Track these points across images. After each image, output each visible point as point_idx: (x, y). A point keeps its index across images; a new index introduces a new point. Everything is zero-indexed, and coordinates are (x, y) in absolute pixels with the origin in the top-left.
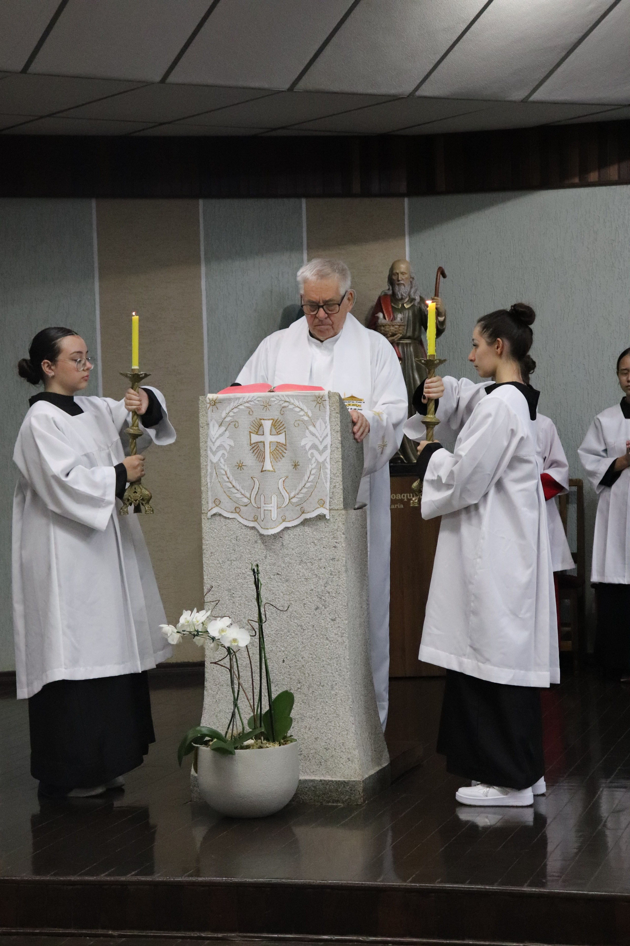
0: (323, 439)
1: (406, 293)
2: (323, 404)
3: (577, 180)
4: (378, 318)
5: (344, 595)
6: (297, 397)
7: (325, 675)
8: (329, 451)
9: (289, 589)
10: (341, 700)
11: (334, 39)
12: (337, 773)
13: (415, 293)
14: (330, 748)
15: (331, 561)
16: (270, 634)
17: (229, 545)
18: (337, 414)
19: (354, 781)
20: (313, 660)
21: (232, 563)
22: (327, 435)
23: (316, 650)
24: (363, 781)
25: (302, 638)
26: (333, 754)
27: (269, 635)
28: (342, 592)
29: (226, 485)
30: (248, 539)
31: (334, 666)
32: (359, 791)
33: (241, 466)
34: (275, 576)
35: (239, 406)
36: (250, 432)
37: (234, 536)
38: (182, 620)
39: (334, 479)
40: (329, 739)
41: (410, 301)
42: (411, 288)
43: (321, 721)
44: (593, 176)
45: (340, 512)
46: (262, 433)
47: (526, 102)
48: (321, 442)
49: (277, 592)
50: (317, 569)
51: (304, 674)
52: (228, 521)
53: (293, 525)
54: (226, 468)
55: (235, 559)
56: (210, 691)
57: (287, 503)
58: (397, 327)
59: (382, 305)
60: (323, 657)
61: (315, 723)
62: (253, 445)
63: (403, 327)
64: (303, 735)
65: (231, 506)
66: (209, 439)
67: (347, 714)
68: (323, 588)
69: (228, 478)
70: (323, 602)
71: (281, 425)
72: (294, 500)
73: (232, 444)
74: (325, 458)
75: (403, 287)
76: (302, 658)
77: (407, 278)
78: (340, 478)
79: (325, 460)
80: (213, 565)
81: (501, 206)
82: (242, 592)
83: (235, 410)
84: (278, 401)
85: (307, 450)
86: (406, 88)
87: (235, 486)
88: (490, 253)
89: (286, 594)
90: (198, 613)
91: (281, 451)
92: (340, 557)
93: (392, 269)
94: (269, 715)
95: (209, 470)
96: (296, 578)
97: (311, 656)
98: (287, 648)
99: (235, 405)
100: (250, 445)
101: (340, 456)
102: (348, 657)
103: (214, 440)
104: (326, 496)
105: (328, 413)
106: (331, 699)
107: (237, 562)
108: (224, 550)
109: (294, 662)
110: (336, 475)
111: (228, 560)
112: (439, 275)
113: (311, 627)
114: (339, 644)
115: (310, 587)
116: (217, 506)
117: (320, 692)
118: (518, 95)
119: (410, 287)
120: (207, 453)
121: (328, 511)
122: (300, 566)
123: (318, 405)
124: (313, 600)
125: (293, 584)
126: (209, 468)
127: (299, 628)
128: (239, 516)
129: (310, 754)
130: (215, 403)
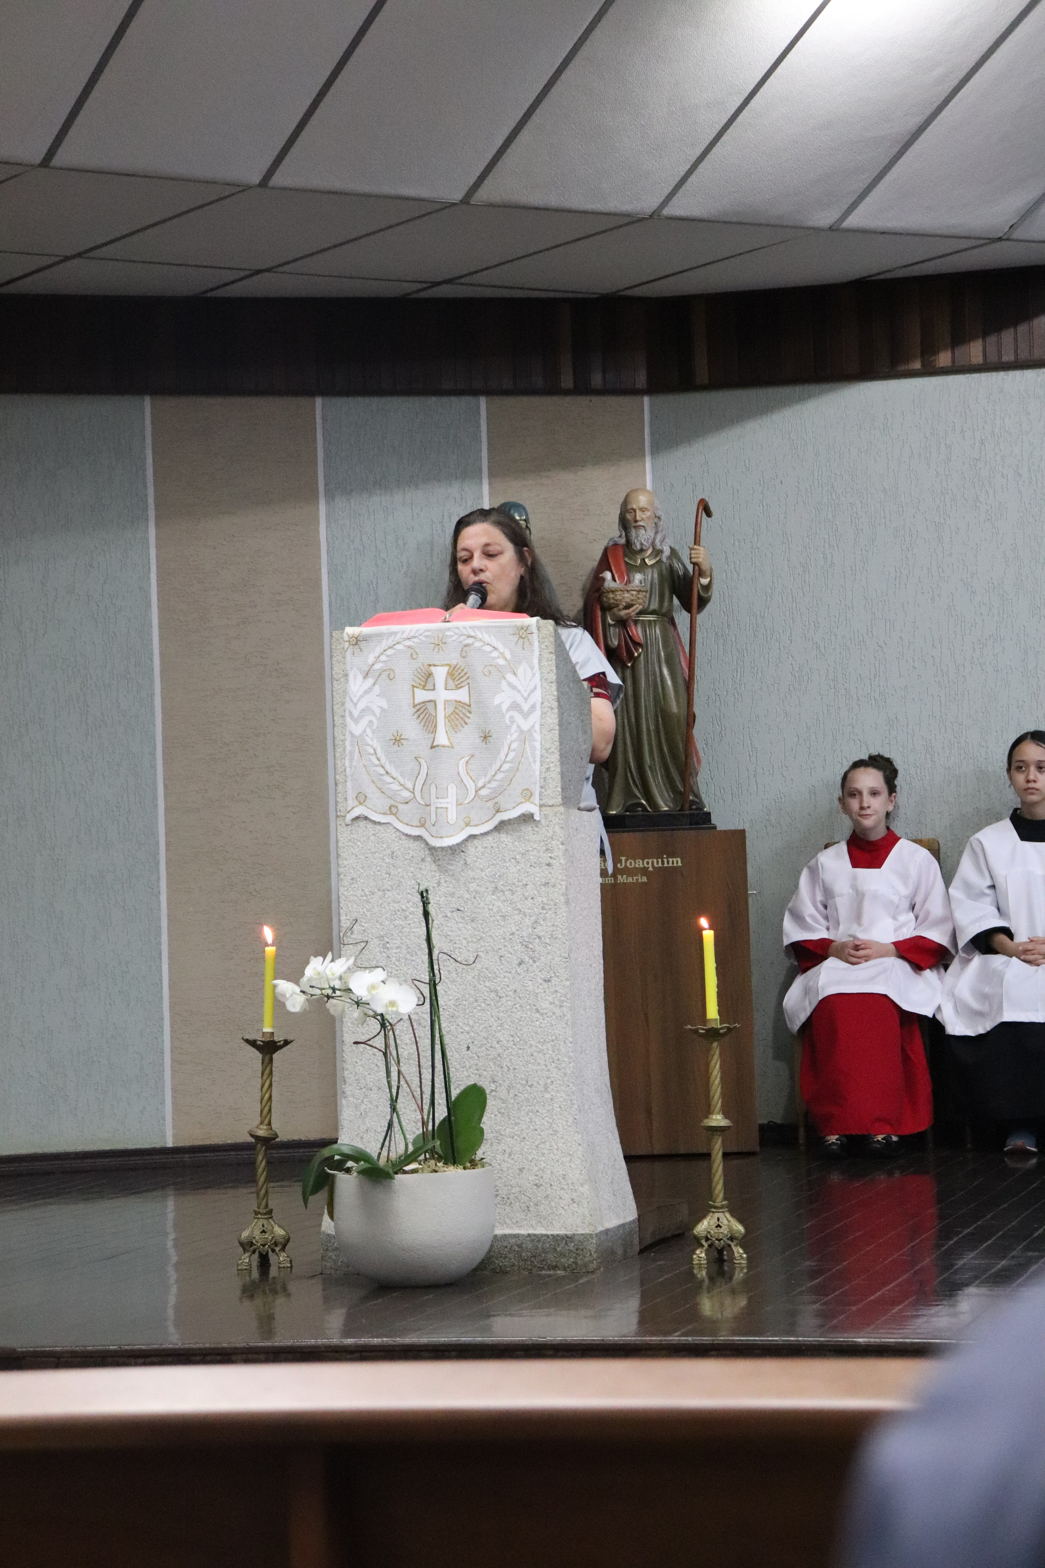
0: (529, 695)
1: (647, 542)
2: (528, 639)
3: (917, 365)
4: (603, 579)
5: (564, 941)
6: (487, 629)
7: (535, 1068)
8: (538, 713)
9: (476, 933)
10: (560, 1107)
11: (535, 118)
12: (554, 1223)
13: (662, 541)
14: (543, 1184)
15: (543, 888)
16: (446, 1005)
17: (380, 866)
18: (551, 655)
19: (582, 1235)
20: (515, 1044)
21: (385, 894)
22: (535, 688)
23: (519, 1028)
24: (596, 1234)
25: (497, 1010)
26: (548, 1193)
27: (445, 1007)
28: (560, 936)
29: (374, 771)
30: (410, 855)
31: (548, 1053)
32: (590, 1250)
33: (399, 740)
34: (454, 914)
35: (395, 645)
36: (413, 686)
37: (389, 852)
38: (309, 971)
39: (547, 758)
40: (541, 1169)
41: (654, 553)
42: (656, 533)
43: (528, 1141)
44: (944, 359)
45: (556, 809)
46: (432, 688)
47: (836, 230)
48: (526, 699)
49: (458, 938)
50: (521, 900)
51: (502, 1068)
52: (378, 827)
53: (482, 832)
54: (375, 744)
55: (389, 888)
56: (351, 1099)
57: (472, 796)
58: (634, 593)
59: (610, 560)
60: (531, 1039)
61: (518, 1145)
62: (418, 707)
63: (644, 594)
64: (499, 1165)
65: (382, 803)
66: (348, 699)
67: (569, 1129)
68: (530, 930)
69: (379, 760)
70: (531, 953)
71: (462, 674)
72: (484, 792)
73: (385, 705)
74: (532, 724)
75: (642, 531)
76: (498, 1042)
77: (649, 518)
78: (557, 756)
79: (533, 726)
80: (355, 898)
81: (798, 407)
82: (401, 939)
83: (390, 652)
84: (456, 637)
85: (504, 712)
86: (647, 203)
87: (389, 772)
88: (781, 482)
89: (472, 941)
90: (333, 963)
91: (461, 715)
92: (557, 881)
93: (625, 503)
94: (447, 1123)
95: (348, 748)
96: (487, 915)
97: (511, 1039)
98: (473, 1027)
99: (388, 644)
100: (414, 707)
101: (557, 721)
102: (571, 1040)
103: (355, 700)
104: (535, 783)
105: (537, 653)
106: (544, 1106)
107: (394, 892)
108: (372, 874)
109: (484, 1049)
110: (550, 751)
111: (379, 890)
112: (700, 510)
113: (511, 993)
114: (557, 1018)
115: (509, 930)
116: (361, 804)
117: (526, 1095)
118: (824, 218)
119: (654, 531)
120: (344, 720)
121: (538, 808)
122: (494, 897)
123: (521, 641)
124: (514, 950)
125: (482, 924)
126: (347, 743)
127: (493, 995)
128: (396, 820)
129: (512, 1195)
130: (357, 641)
